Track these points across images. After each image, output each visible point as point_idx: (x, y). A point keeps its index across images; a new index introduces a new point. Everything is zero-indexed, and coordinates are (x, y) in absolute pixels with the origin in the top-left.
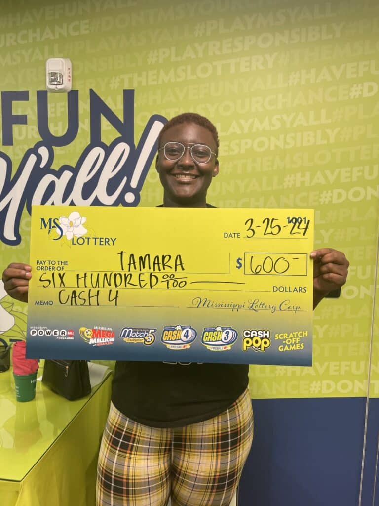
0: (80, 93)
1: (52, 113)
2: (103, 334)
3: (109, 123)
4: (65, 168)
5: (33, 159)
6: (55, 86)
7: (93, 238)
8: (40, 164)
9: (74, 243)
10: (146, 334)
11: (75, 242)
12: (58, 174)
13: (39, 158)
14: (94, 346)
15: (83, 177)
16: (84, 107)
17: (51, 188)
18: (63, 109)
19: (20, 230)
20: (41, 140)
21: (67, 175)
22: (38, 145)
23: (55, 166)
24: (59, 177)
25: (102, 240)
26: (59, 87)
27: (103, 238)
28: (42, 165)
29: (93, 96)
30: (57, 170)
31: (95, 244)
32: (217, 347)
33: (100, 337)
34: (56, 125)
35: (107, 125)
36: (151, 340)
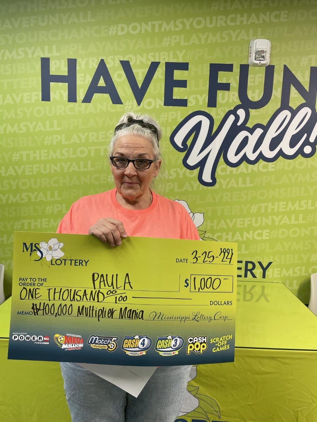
0: (276, 67)
1: (251, 82)
2: (74, 340)
3: (297, 91)
4: (258, 126)
7: (69, 260)
8: (237, 122)
9: (53, 264)
10: (109, 342)
11: (54, 262)
12: (251, 131)
13: (237, 118)
14: (65, 350)
15: (272, 133)
16: (278, 78)
18: (260, 80)
19: (216, 174)
20: (240, 103)
21: (259, 132)
22: (237, 108)
23: (250, 125)
25: (76, 261)
27: (78, 260)
30: (251, 127)
31: (71, 265)
32: (167, 353)
33: (71, 343)
34: (254, 92)
35: (295, 94)
36: (114, 347)
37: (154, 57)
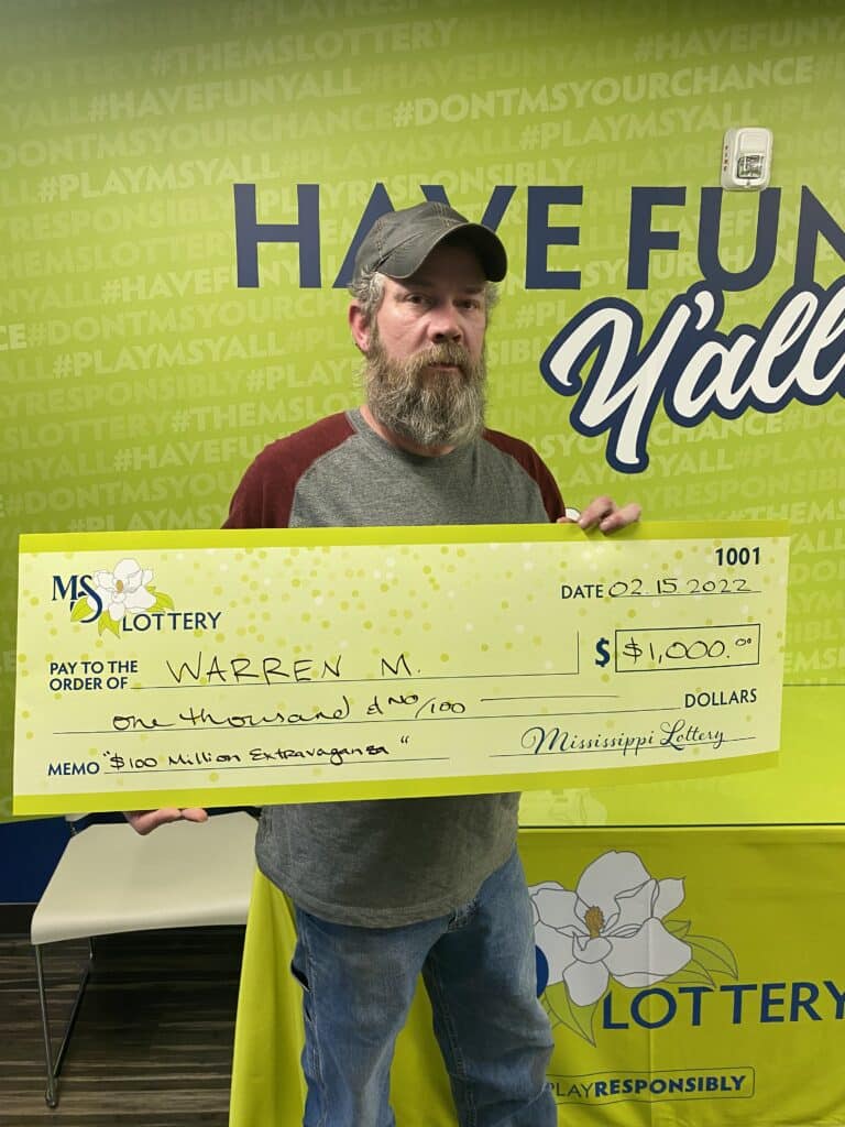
0: (782, 193)
1: (727, 229)
3: (830, 248)
4: (744, 329)
5: (683, 313)
6: (746, 181)
8: (697, 322)
12: (728, 342)
13: (696, 312)
15: (774, 347)
16: (789, 218)
17: (714, 366)
18: (748, 222)
19: (648, 445)
20: (703, 278)
21: (746, 342)
22: (696, 289)
23: (724, 328)
24: (729, 350)
26: (754, 182)
28: (700, 326)
29: (808, 198)
30: (727, 333)
34: (733, 252)
35: (828, 253)
37: (502, 174)
